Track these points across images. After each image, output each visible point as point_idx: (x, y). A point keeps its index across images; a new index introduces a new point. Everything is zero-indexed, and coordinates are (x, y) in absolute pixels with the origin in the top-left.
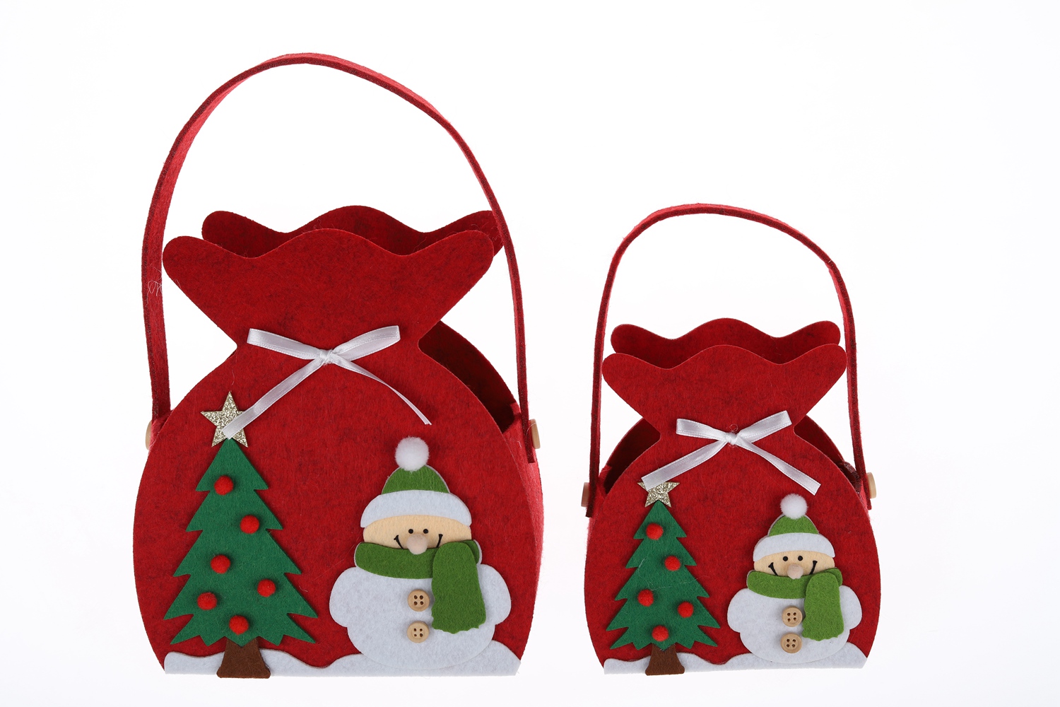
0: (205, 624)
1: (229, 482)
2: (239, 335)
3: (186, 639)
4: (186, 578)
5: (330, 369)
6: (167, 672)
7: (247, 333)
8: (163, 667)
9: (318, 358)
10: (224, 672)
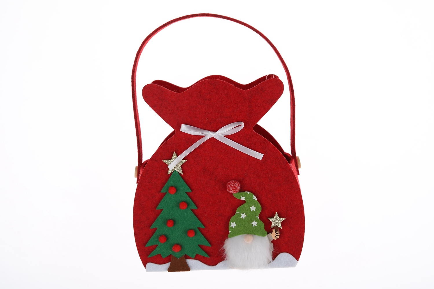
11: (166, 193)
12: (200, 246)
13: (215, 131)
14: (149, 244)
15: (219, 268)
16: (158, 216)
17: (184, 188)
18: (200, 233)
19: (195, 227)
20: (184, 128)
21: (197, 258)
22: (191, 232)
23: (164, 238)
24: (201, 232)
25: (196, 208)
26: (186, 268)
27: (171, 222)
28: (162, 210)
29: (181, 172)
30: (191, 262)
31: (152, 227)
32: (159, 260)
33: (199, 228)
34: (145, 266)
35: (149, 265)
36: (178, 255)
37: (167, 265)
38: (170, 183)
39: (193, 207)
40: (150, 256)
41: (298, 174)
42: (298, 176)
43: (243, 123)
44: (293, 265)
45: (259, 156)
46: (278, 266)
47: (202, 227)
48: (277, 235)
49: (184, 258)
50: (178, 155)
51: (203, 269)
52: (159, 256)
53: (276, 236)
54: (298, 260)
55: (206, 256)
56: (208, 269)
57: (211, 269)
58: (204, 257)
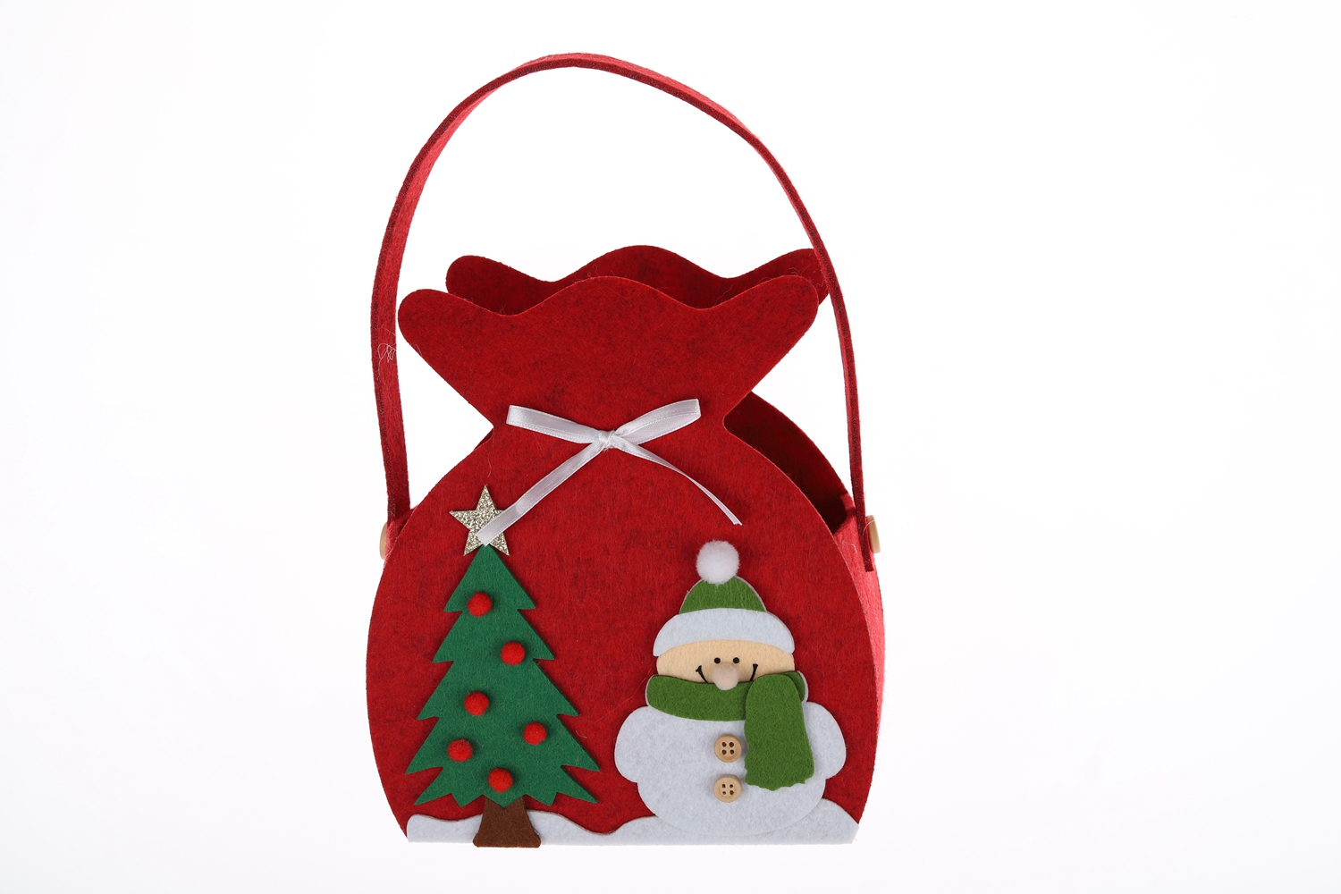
0: (458, 780)
1: (486, 600)
2: (496, 414)
3: (434, 798)
4: (433, 721)
5: (611, 455)
6: (410, 841)
7: (506, 412)
8: (406, 834)
9: (596, 442)
10: (481, 840)
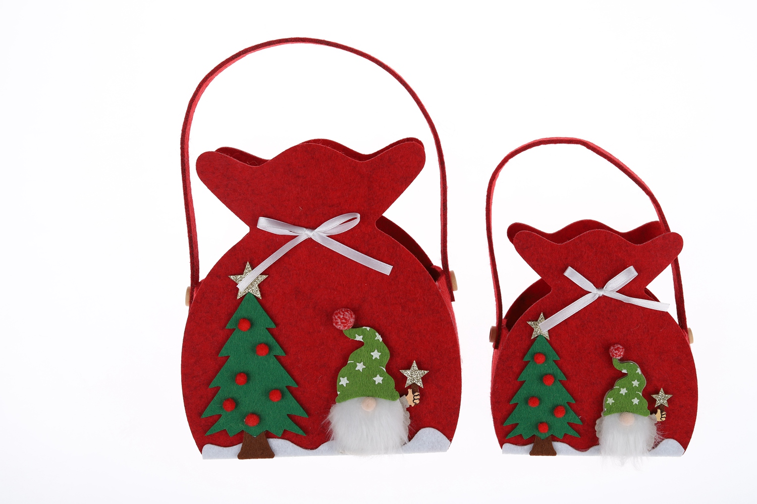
11: (234, 330)
12: (290, 417)
13: (313, 227)
14: (207, 414)
15: (322, 453)
16: (221, 366)
17: (264, 322)
18: (289, 396)
19: (282, 385)
20: (264, 223)
21: (286, 436)
22: (275, 393)
23: (232, 403)
24: (292, 393)
25: (284, 354)
26: (269, 453)
27: (244, 377)
28: (228, 357)
29: (259, 295)
30: (276, 444)
31: (212, 386)
32: (224, 441)
33: (288, 387)
34: (201, 450)
35: (207, 447)
36: (255, 431)
37: (237, 448)
38: (241, 313)
39: (279, 352)
40: (208, 433)
41: (453, 299)
42: (453, 303)
43: (359, 216)
44: (443, 449)
45: (386, 269)
46: (419, 450)
47: (294, 385)
48: (415, 397)
49: (265, 437)
50: (253, 267)
51: (296, 455)
52: (224, 432)
53: (415, 399)
54: (451, 441)
55: (301, 432)
56: (304, 455)
57: (309, 455)
58: (297, 435)
